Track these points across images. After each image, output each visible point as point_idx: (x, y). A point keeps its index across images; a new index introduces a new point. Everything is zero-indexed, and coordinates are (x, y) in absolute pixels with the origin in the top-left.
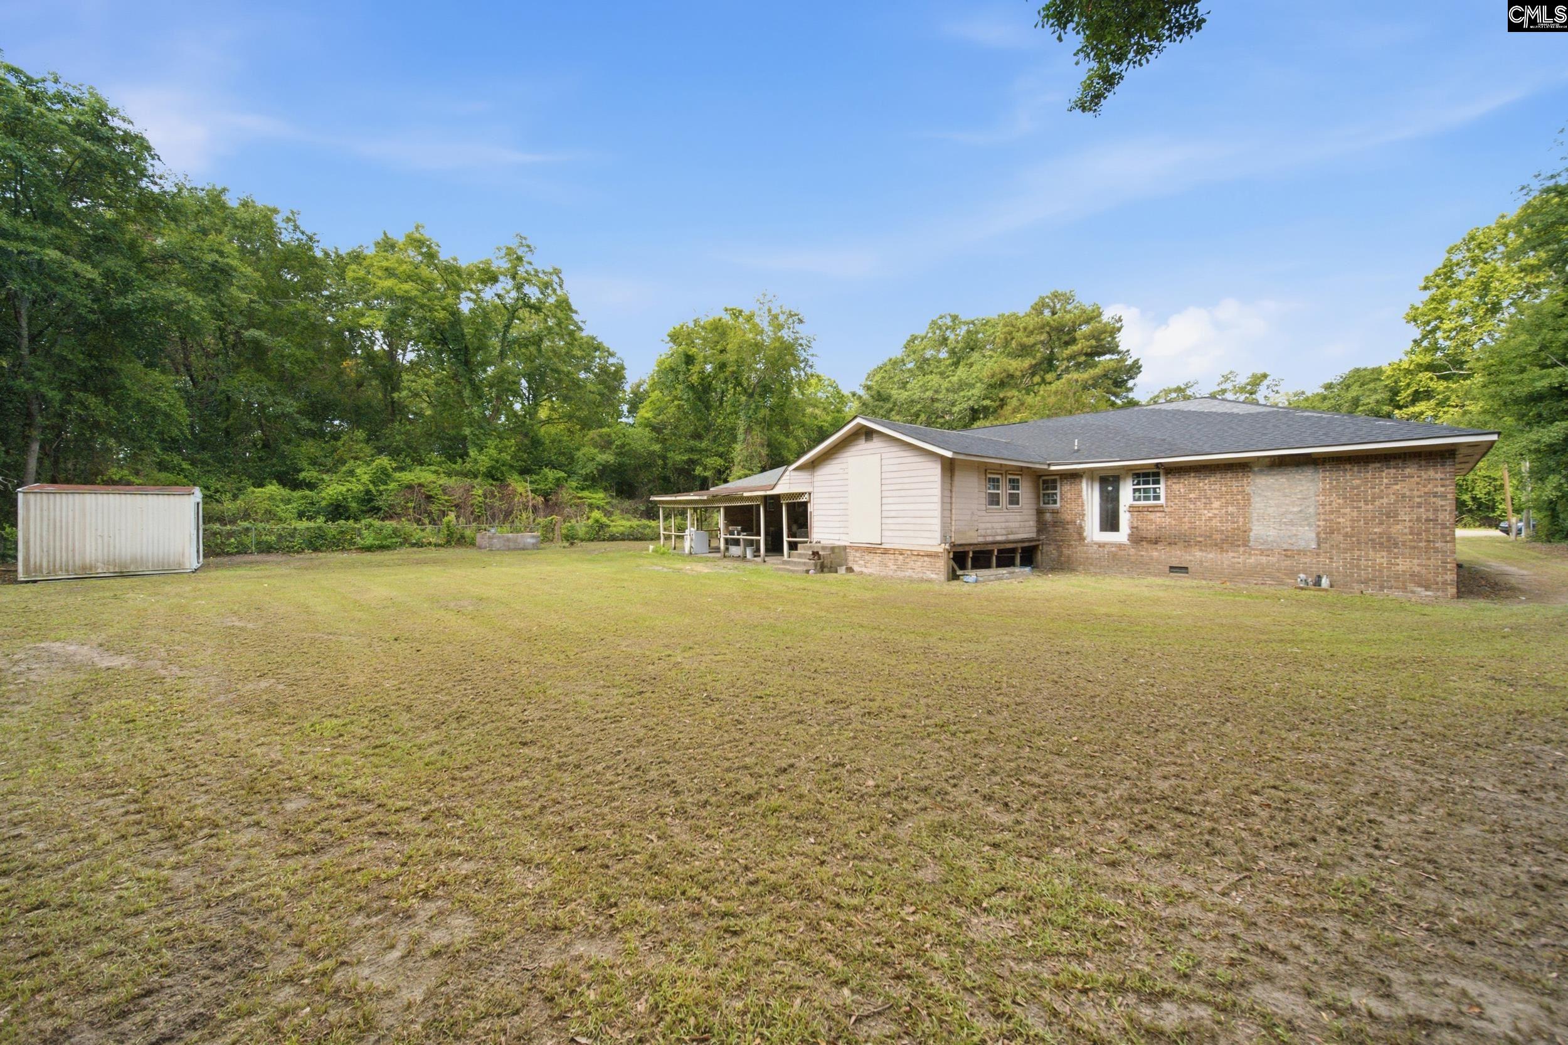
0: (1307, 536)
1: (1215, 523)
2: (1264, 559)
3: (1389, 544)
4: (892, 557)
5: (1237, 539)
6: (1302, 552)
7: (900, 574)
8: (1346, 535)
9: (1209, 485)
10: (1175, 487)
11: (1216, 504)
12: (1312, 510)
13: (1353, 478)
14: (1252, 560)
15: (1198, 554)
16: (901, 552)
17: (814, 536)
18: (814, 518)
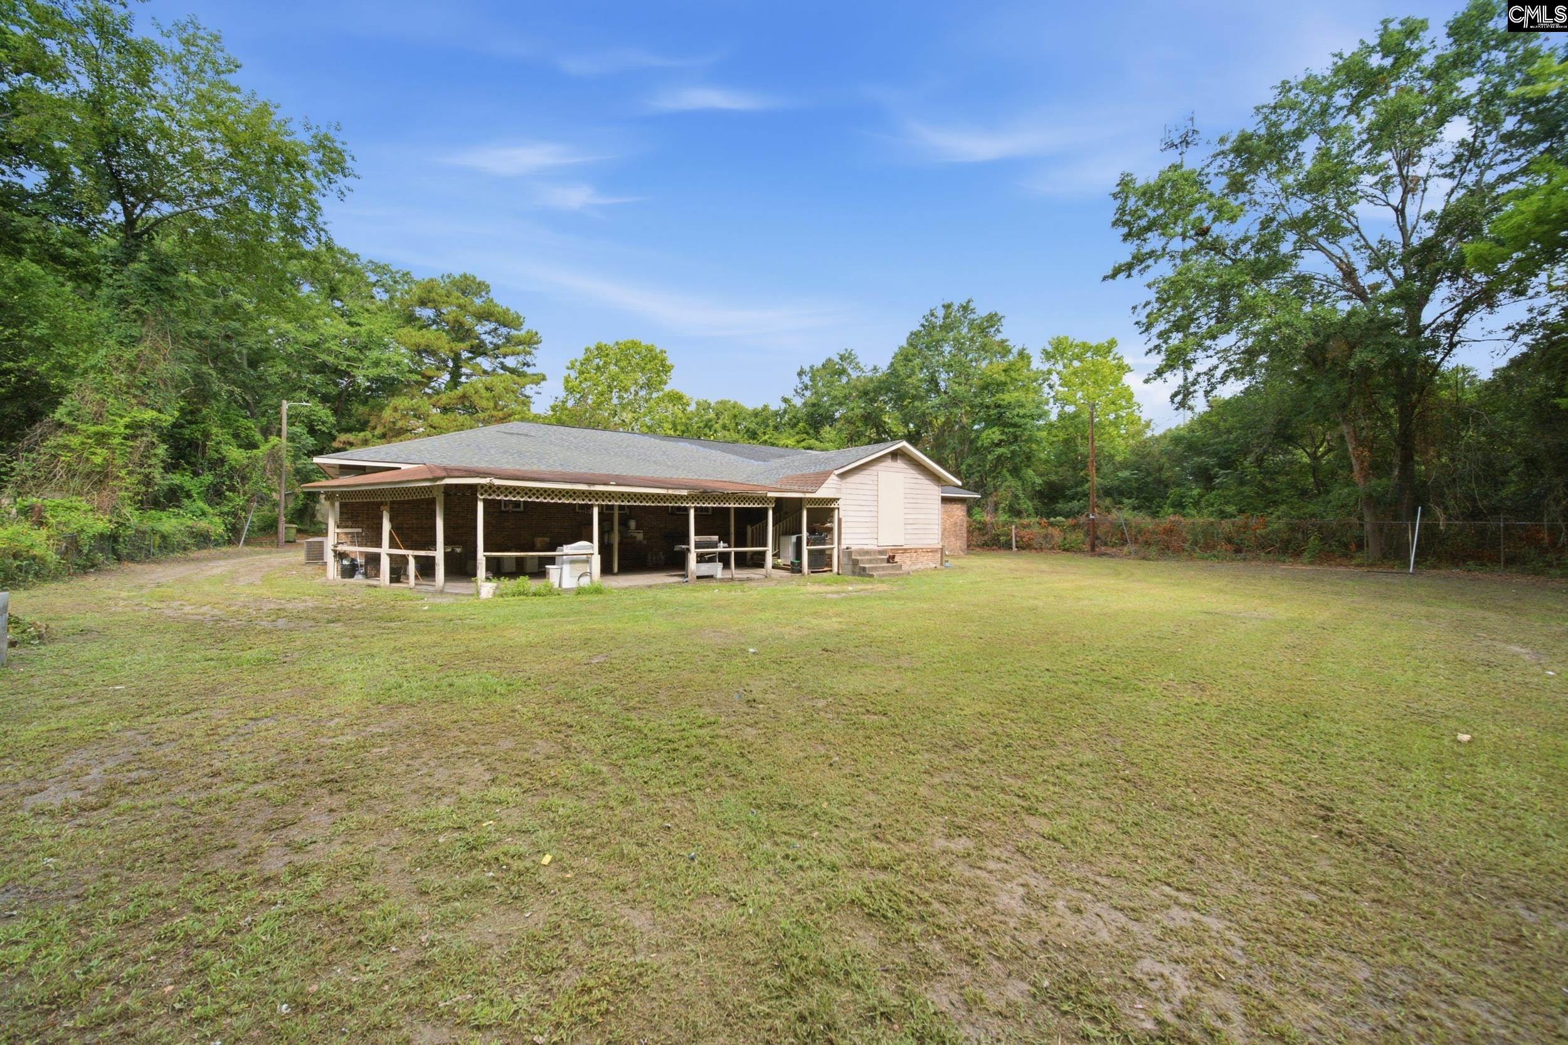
3: (955, 535)
4: (909, 555)
7: (914, 569)
8: (948, 532)
13: (949, 507)
16: (916, 551)
17: (843, 541)
18: (843, 525)
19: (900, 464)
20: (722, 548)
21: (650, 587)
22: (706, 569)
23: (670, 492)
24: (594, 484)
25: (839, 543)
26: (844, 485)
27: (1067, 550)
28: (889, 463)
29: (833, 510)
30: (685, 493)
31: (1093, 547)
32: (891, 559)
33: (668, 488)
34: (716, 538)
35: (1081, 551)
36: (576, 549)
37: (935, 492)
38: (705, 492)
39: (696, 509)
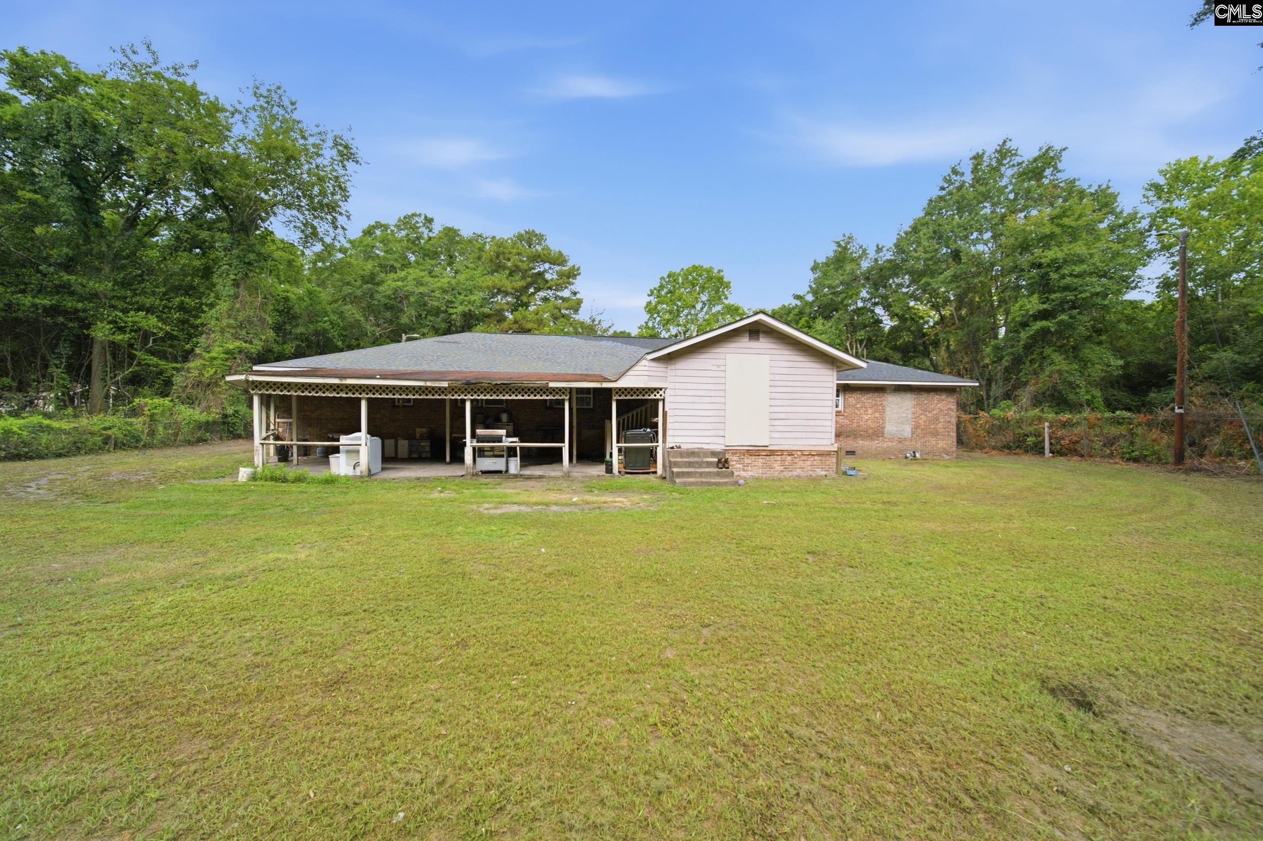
0: (907, 431)
1: (869, 422)
2: (890, 444)
3: (935, 434)
4: (779, 458)
5: (877, 433)
6: (905, 439)
7: (787, 474)
8: (922, 430)
9: (867, 399)
10: (850, 399)
11: (870, 411)
12: (910, 416)
13: (925, 398)
14: (885, 445)
15: (861, 442)
16: (791, 453)
17: (669, 439)
18: (669, 419)
19: (764, 344)
20: (508, 442)
21: (418, 479)
22: (487, 463)
23: (429, 384)
24: (345, 378)
25: (664, 441)
26: (670, 373)
27: (1136, 460)
28: (744, 342)
29: (656, 401)
30: (445, 384)
31: (1180, 458)
32: (723, 463)
33: (425, 380)
34: (503, 432)
35: (1159, 460)
36: (351, 439)
37: (829, 379)
38: (468, 383)
39: (472, 401)
